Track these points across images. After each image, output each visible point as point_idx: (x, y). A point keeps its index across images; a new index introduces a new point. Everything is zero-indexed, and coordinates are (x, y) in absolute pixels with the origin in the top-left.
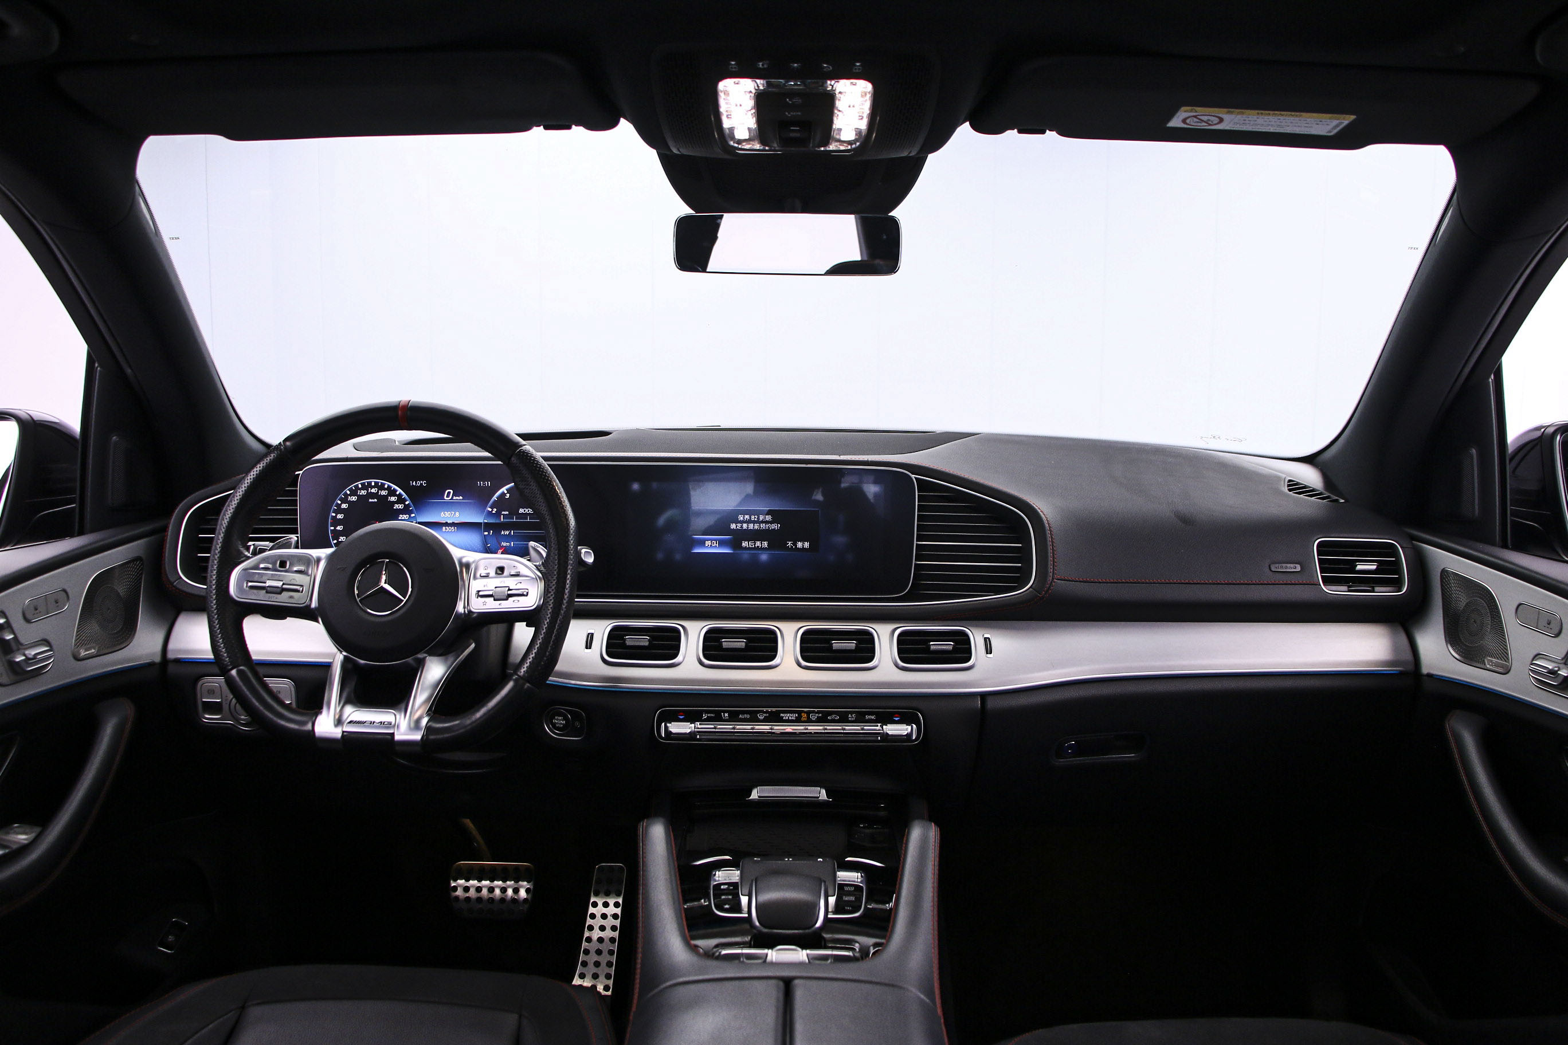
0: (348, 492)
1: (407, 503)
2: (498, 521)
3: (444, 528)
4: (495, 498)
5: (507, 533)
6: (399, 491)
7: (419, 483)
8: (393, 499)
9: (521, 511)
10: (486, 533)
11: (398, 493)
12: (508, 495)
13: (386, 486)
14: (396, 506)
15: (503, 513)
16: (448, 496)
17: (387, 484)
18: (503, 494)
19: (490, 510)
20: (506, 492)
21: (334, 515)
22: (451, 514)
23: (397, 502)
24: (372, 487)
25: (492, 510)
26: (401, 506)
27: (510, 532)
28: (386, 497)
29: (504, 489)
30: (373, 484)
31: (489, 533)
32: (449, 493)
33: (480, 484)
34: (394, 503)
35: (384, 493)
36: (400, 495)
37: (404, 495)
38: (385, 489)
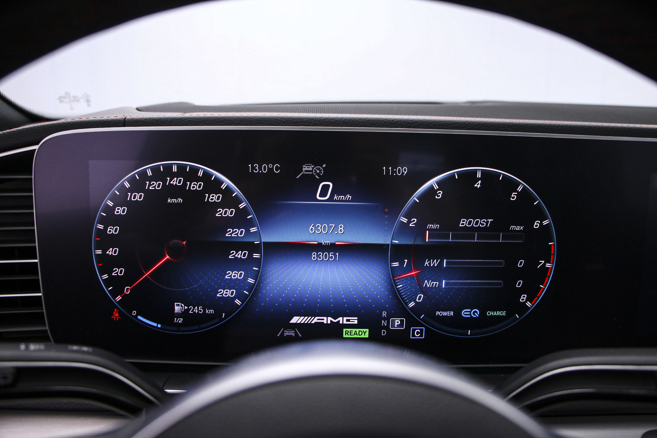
0: (127, 185)
1: (242, 206)
2: (419, 242)
3: (314, 255)
4: (414, 198)
5: (435, 263)
6: (227, 182)
7: (265, 168)
8: (214, 198)
9: (464, 223)
10: (396, 264)
11: (223, 187)
12: (440, 194)
13: (200, 174)
14: (221, 212)
15: (430, 226)
16: (323, 194)
17: (202, 169)
18: (431, 191)
19: (405, 220)
20: (436, 187)
21: (101, 227)
22: (330, 227)
23: (222, 205)
24: (173, 175)
25: (409, 222)
26: (229, 213)
27: (441, 263)
28: (200, 194)
29: (433, 182)
30: (175, 169)
31: (402, 263)
32: (326, 188)
33: (387, 170)
34: (215, 206)
35: (195, 186)
36: (228, 190)
37: (237, 191)
38: (198, 179)
